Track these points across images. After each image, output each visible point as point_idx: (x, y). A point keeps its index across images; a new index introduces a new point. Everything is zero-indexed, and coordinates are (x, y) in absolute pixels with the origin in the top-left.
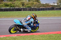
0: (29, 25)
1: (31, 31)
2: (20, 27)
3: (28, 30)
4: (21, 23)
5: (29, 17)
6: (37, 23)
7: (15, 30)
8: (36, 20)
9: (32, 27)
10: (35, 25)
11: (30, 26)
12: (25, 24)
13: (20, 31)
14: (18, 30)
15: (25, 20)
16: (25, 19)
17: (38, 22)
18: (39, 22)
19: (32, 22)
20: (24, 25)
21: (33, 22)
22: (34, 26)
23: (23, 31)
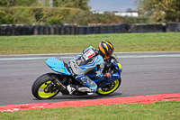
0: (91, 74)
1: (97, 92)
2: (64, 80)
3: (88, 90)
4: (69, 68)
5: (92, 52)
6: (114, 68)
7: (51, 89)
9: (101, 82)
10: (108, 74)
12: (78, 72)
13: (66, 92)
14: (59, 89)
15: (79, 62)
16: (79, 59)
17: (119, 65)
20: (76, 75)
21: (102, 67)
22: (106, 78)
23: (74, 93)
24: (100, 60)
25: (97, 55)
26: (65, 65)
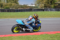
1: (33, 30)
2: (22, 27)
3: (30, 30)
4: (23, 23)
6: (38, 23)
7: (18, 29)
8: (38, 20)
9: (34, 27)
10: (37, 25)
11: (32, 26)
13: (23, 30)
15: (27, 20)
16: (27, 19)
18: (41, 22)
19: (33, 22)
22: (36, 26)
24: (34, 20)
25: (33, 18)
26: (22, 21)
